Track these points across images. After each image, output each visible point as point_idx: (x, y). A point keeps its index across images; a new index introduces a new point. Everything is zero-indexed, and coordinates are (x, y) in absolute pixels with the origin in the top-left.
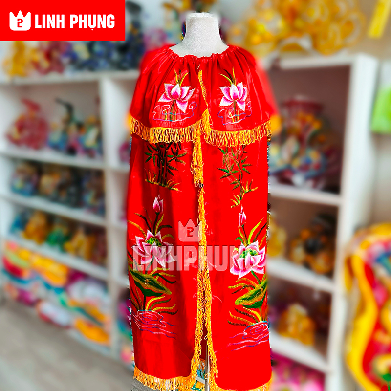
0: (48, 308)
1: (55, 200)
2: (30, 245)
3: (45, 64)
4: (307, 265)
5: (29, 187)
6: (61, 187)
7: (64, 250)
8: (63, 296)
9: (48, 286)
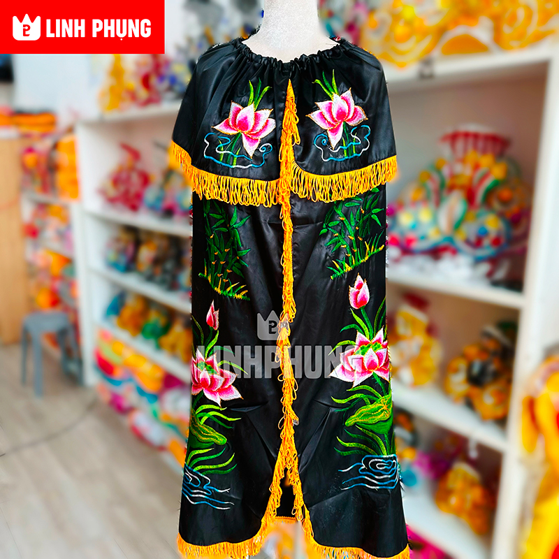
0: (141, 419)
1: (150, 278)
2: (123, 335)
3: (143, 94)
4: (470, 404)
5: (123, 260)
6: (157, 262)
7: (159, 347)
8: (156, 406)
9: (141, 392)
